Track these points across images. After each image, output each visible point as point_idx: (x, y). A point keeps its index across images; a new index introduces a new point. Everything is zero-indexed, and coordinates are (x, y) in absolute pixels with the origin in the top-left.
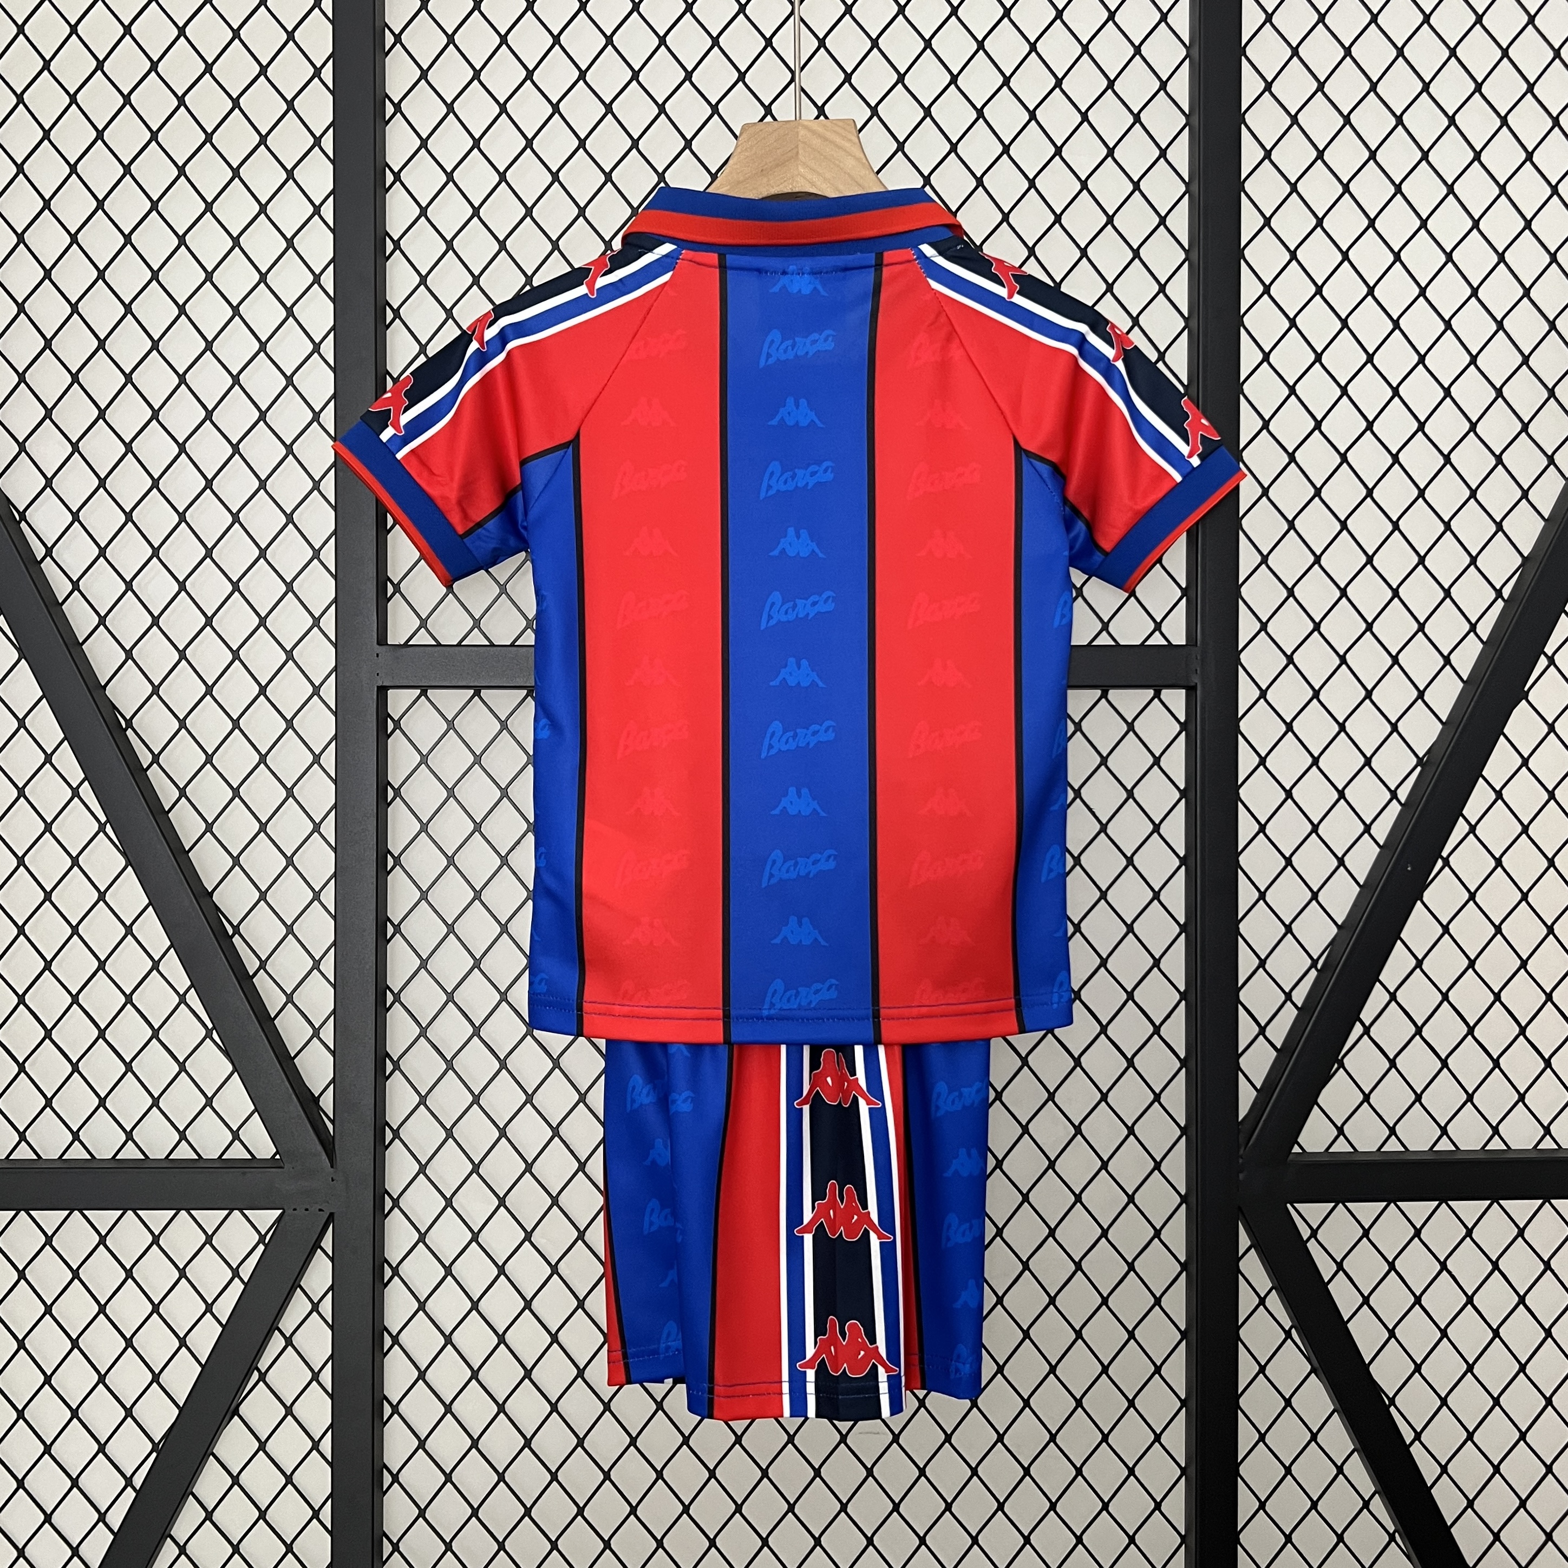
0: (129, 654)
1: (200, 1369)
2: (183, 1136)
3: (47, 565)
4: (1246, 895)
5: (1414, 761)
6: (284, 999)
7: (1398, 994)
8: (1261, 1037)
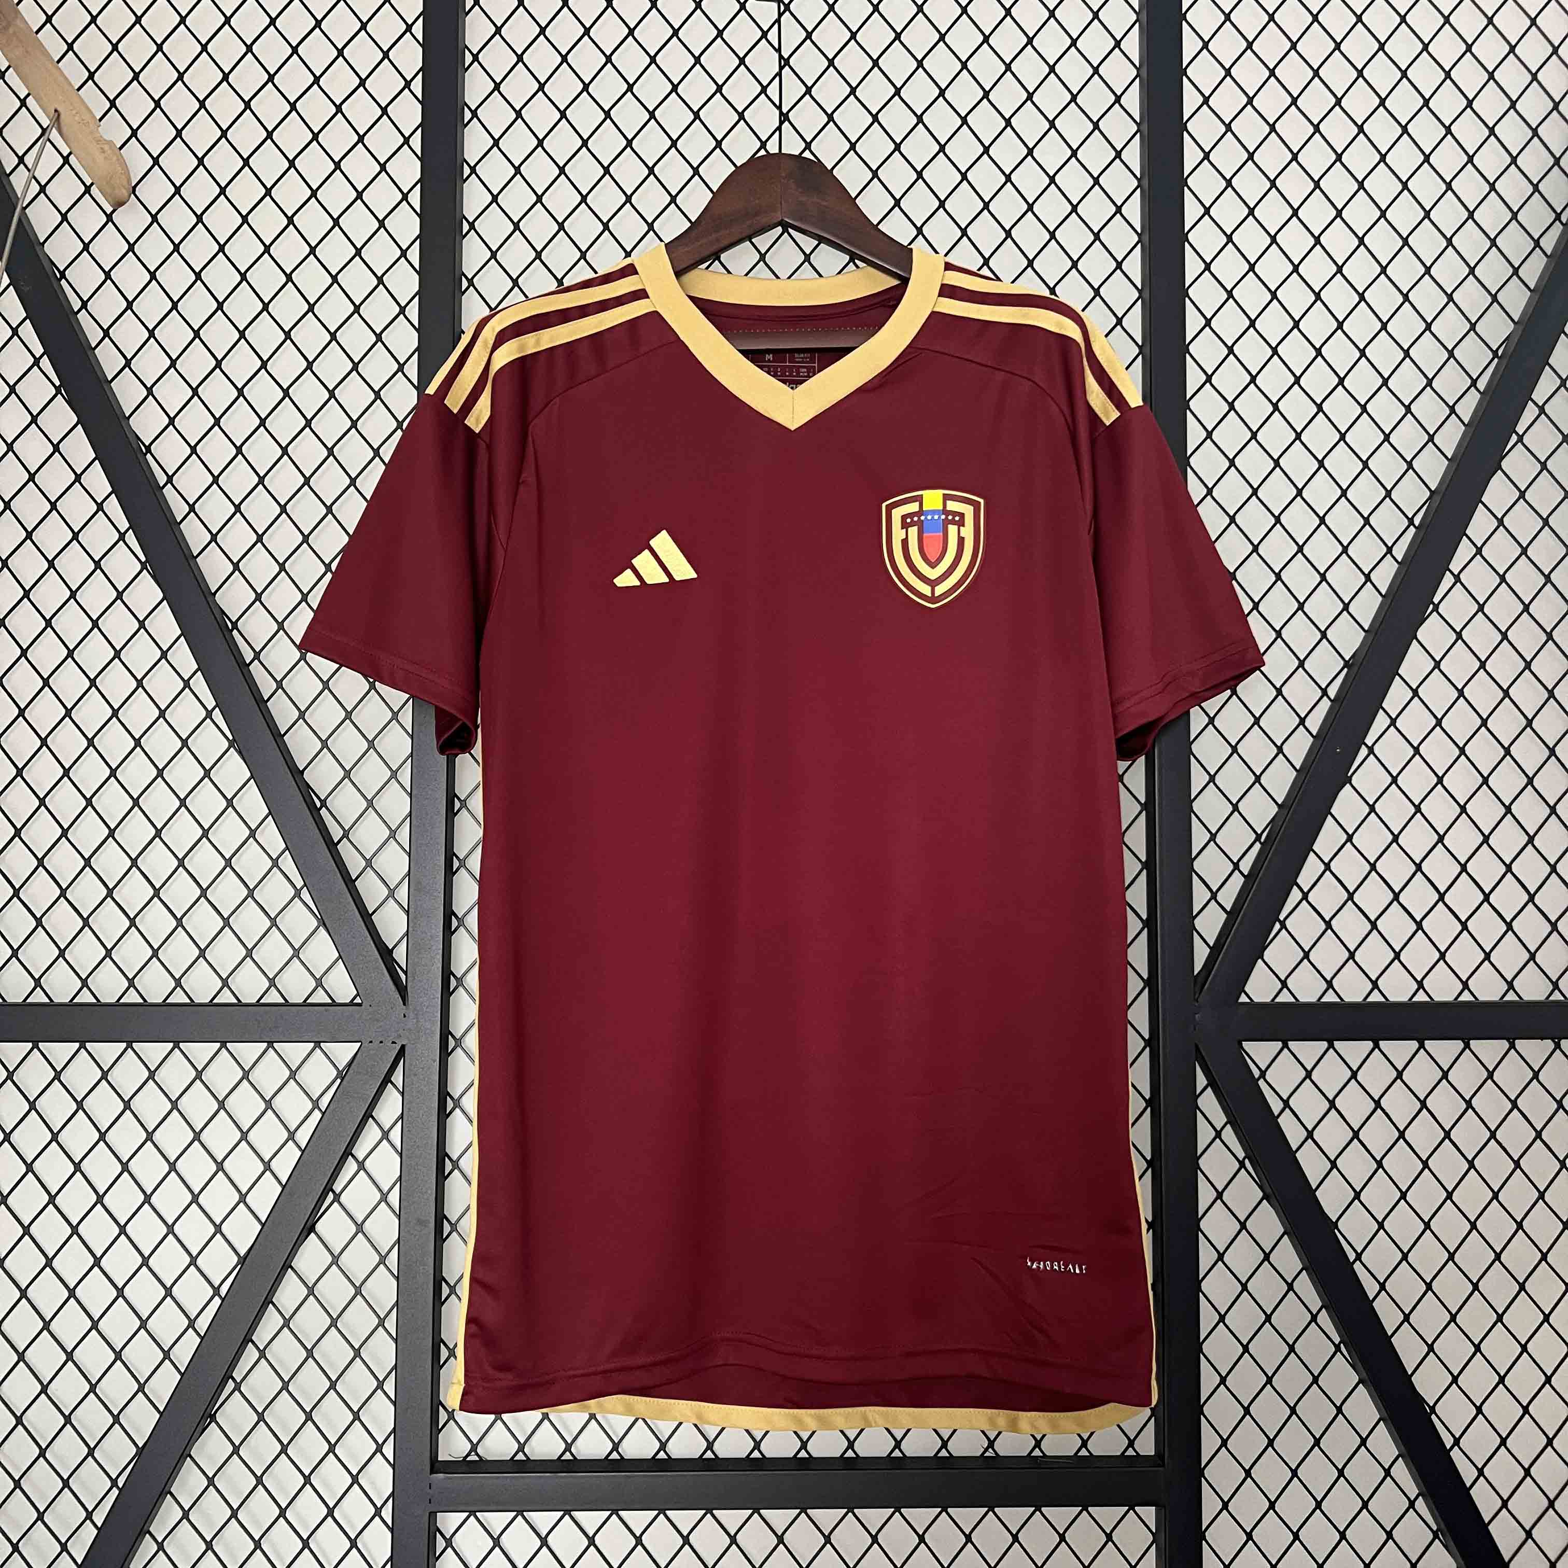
0: (236, 566)
1: (280, 1189)
2: (272, 982)
3: (168, 491)
4: (1198, 779)
5: (1342, 663)
6: (364, 863)
7: (1332, 864)
8: (1213, 901)
